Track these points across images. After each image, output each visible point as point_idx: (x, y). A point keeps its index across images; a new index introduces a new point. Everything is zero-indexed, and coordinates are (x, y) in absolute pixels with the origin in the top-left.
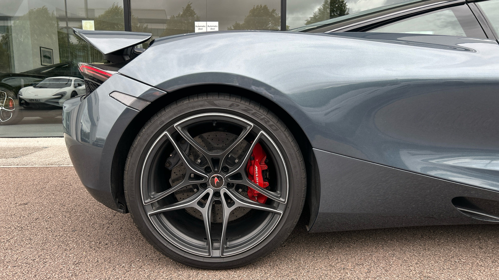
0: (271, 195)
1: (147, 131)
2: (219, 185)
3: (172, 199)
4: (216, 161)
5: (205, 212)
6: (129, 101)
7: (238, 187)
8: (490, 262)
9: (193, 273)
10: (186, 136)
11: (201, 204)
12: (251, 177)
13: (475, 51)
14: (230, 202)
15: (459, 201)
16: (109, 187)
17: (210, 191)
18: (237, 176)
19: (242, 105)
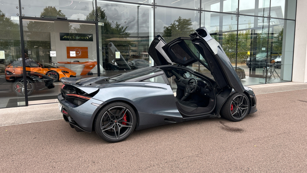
0: (128, 123)
1: (102, 112)
2: (116, 122)
4: (116, 117)
5: (115, 129)
7: (121, 122)
8: (172, 132)
10: (111, 112)
11: (113, 127)
13: (167, 89)
14: (120, 126)
17: (115, 124)
19: (123, 104)
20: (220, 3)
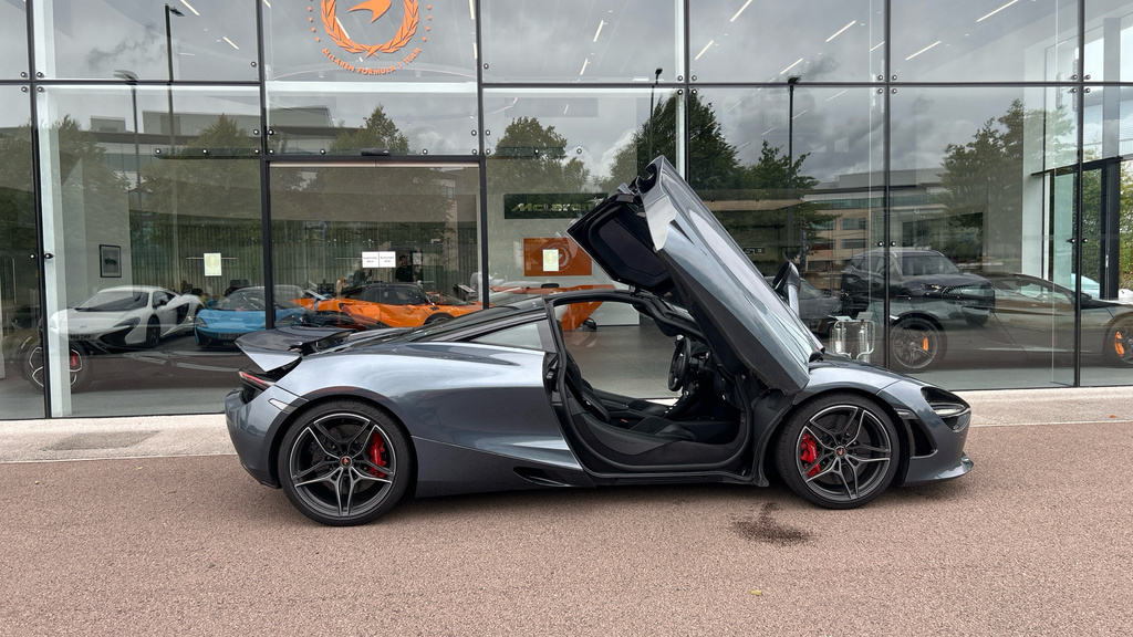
0: (385, 470)
1: (295, 427)
2: (347, 464)
3: (313, 475)
4: (344, 447)
5: (337, 484)
6: (283, 406)
7: (362, 466)
9: (327, 529)
10: (322, 430)
11: (334, 478)
12: (371, 458)
13: (518, 365)
14: (356, 477)
15: (518, 469)
16: (266, 468)
17: (341, 468)
18: (360, 457)
19: (362, 407)
20: (1102, 40)
